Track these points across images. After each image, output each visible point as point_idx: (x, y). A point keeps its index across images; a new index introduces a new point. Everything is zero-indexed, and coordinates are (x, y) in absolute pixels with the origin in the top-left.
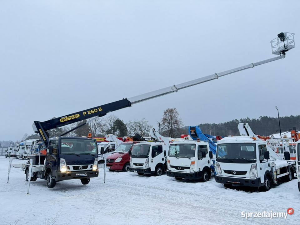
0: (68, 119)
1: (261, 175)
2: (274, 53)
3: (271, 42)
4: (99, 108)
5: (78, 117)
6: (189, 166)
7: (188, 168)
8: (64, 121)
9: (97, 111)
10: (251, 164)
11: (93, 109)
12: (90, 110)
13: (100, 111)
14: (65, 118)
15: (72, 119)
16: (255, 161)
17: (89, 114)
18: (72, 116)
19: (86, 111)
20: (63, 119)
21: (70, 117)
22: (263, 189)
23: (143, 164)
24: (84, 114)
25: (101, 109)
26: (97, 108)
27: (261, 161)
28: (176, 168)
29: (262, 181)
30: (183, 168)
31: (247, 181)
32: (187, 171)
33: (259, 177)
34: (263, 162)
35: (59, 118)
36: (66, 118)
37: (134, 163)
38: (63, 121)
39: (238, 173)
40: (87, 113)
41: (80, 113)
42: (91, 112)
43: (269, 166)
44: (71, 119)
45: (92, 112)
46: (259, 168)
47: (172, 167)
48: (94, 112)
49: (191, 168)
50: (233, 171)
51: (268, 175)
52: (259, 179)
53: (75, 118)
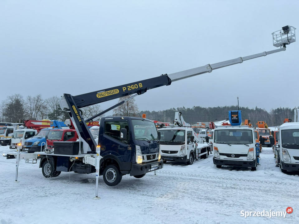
0: (106, 95)
2: (275, 45)
3: (273, 34)
4: (139, 84)
5: (117, 93)
6: (247, 154)
7: (246, 155)
8: (102, 97)
9: (137, 87)
11: (134, 84)
12: (130, 84)
13: (140, 87)
14: (102, 93)
15: (111, 94)
17: (129, 90)
18: (110, 91)
19: (126, 86)
20: (100, 94)
21: (109, 91)
23: (177, 151)
24: (124, 90)
25: (141, 85)
26: (137, 83)
28: (229, 155)
30: (237, 156)
32: (244, 159)
35: (96, 93)
36: (104, 93)
37: (162, 151)
38: (100, 97)
40: (127, 88)
41: (120, 88)
42: (131, 88)
44: (109, 95)
45: (133, 87)
47: (221, 154)
48: (134, 88)
49: (248, 156)
53: (114, 94)
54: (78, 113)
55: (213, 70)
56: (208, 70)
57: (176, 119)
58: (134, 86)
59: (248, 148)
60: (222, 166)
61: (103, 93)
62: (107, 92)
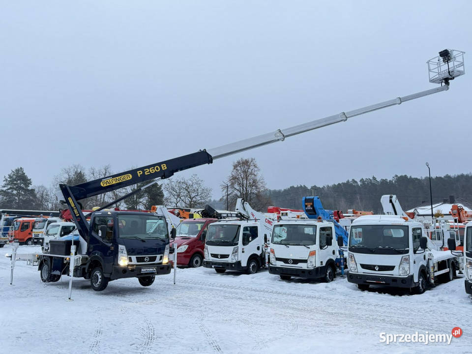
0: (114, 183)
1: (414, 271)
2: (432, 81)
3: (428, 63)
4: (162, 165)
5: (129, 179)
6: (307, 259)
7: (305, 261)
8: (108, 185)
9: (159, 169)
10: (401, 256)
11: (154, 165)
12: (149, 167)
13: (163, 169)
14: (108, 181)
15: (120, 181)
16: (407, 252)
17: (146, 174)
18: (119, 177)
19: (142, 169)
20: (106, 181)
21: (117, 178)
22: (417, 291)
23: (228, 255)
24: (139, 175)
25: (165, 166)
26: (159, 164)
27: (415, 252)
28: (286, 261)
29: (416, 280)
30: (296, 262)
31: (395, 280)
32: (303, 266)
33: (411, 274)
34: (417, 252)
35: (100, 180)
38: (105, 185)
39: (382, 268)
40: (144, 172)
41: (133, 172)
42: (149, 172)
43: (425, 258)
44: (118, 182)
45: (152, 171)
46: (411, 261)
47: (278, 259)
48: (154, 172)
49: (309, 262)
50: (375, 266)
51: (424, 271)
52: (412, 277)
53: (124, 180)
54: (75, 206)
55: (285, 138)
56: (277, 138)
57: (237, 209)
58: (154, 169)
59: (309, 250)
60: (292, 277)
61: (110, 179)
62: (115, 178)
